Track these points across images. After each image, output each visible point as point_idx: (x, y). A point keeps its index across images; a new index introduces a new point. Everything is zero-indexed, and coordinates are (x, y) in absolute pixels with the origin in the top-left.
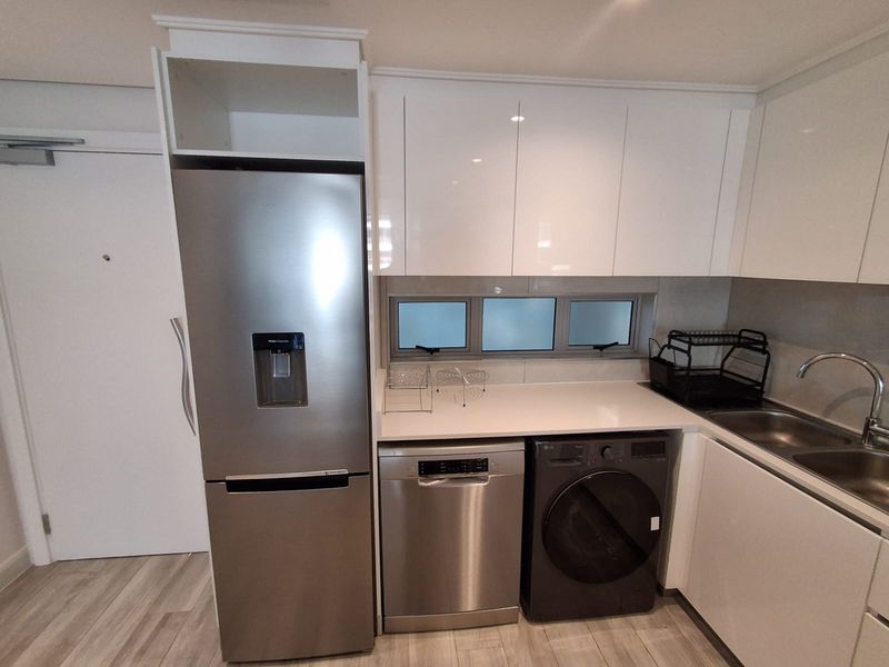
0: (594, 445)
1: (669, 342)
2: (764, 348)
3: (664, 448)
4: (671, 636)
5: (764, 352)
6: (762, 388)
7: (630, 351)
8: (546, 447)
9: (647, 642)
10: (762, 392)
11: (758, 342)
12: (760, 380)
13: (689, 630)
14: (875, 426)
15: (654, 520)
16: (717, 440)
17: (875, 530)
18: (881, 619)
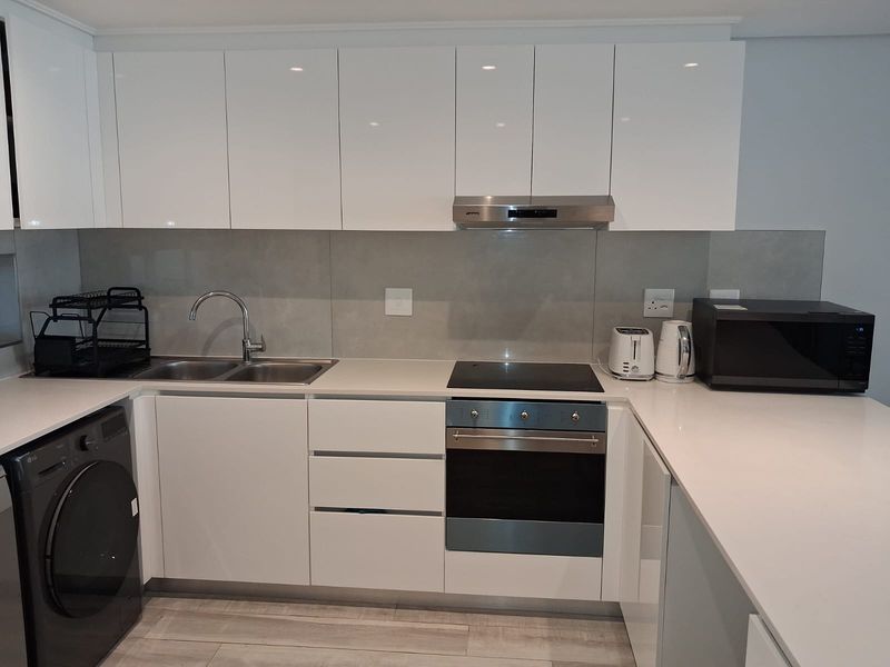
0: (72, 438)
1: (55, 312)
2: (140, 303)
4: (172, 618)
5: (140, 307)
6: (147, 345)
8: (29, 460)
9: (160, 636)
10: (148, 349)
11: (133, 299)
12: (144, 339)
13: (179, 604)
14: (249, 345)
15: (134, 502)
16: (164, 393)
17: (302, 397)
18: (317, 453)
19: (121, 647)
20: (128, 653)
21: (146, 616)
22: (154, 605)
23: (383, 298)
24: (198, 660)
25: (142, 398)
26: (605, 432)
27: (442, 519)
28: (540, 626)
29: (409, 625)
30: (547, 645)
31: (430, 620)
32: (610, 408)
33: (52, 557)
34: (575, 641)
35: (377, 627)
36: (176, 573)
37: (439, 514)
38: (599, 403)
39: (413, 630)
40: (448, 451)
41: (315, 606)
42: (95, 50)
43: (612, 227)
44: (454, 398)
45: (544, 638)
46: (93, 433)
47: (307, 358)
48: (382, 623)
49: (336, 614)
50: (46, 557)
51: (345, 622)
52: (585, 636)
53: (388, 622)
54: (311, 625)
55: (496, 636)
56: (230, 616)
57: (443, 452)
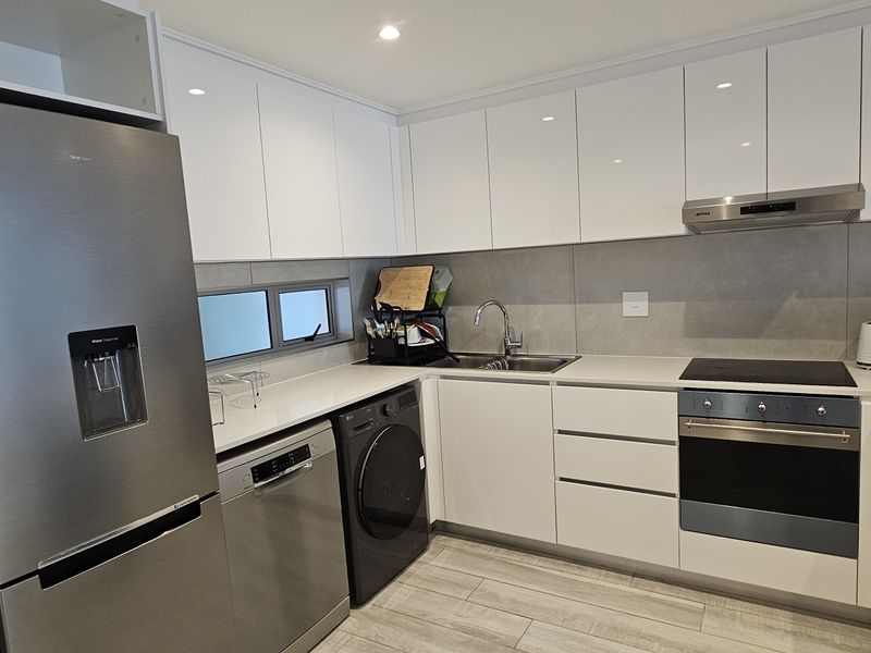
0: (377, 405)
3: (415, 396)
4: (449, 553)
7: (334, 338)
8: (348, 419)
9: (440, 564)
13: (455, 543)
14: (509, 344)
15: (422, 459)
16: (444, 377)
17: (547, 383)
18: (560, 432)
19: (412, 568)
20: (417, 572)
21: (432, 548)
22: (438, 541)
23: (620, 300)
24: (466, 588)
25: (429, 380)
26: (858, 428)
27: (677, 500)
28: (783, 618)
29: (645, 593)
30: (790, 638)
31: (664, 592)
32: (863, 403)
33: (361, 490)
34: (824, 641)
35: (614, 589)
36: (453, 519)
37: (673, 496)
38: (851, 397)
39: (648, 598)
40: (681, 438)
41: (562, 562)
42: (398, 126)
43: (864, 216)
44: (686, 389)
45: (786, 631)
46: (392, 404)
47: (556, 354)
48: (621, 587)
49: (578, 571)
50: (359, 490)
51: (586, 580)
52: (838, 639)
53: (624, 586)
54: (556, 577)
55: (734, 618)
56: (492, 559)
57: (676, 439)
